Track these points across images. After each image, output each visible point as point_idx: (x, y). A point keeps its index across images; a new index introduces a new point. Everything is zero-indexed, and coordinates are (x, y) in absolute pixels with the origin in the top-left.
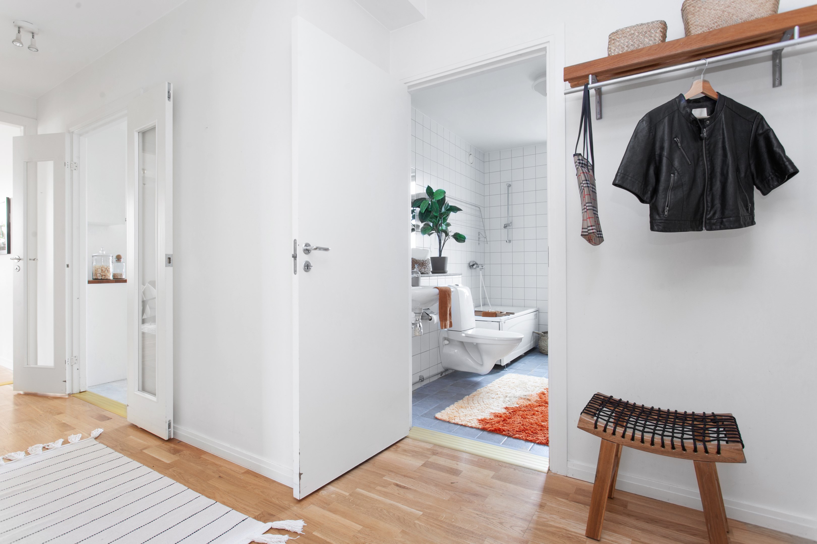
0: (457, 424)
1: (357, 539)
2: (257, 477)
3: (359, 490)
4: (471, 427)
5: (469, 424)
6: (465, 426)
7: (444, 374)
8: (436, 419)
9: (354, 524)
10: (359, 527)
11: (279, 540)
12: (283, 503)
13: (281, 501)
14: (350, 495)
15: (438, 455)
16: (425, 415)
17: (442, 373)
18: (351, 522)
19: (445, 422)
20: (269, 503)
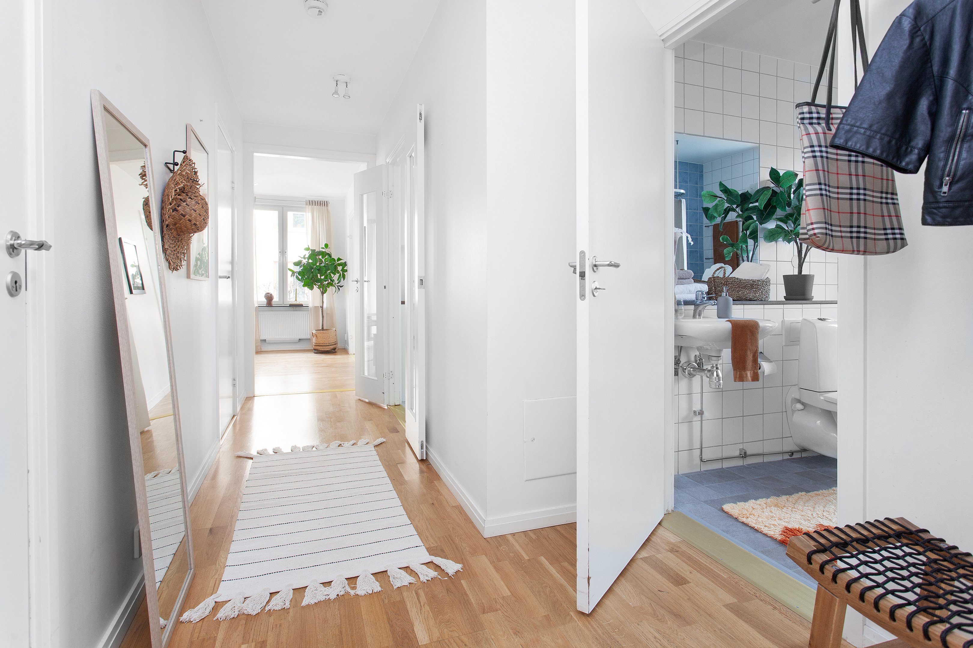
0: (746, 525)
1: (494, 603)
2: (461, 513)
3: (543, 559)
4: (766, 535)
5: (765, 530)
6: (757, 531)
7: (795, 456)
8: (723, 510)
9: (506, 588)
10: (507, 593)
11: (427, 573)
12: (461, 544)
13: (461, 542)
14: (529, 560)
15: (676, 553)
16: (712, 503)
17: (792, 453)
18: (504, 585)
19: (731, 518)
20: (450, 540)
